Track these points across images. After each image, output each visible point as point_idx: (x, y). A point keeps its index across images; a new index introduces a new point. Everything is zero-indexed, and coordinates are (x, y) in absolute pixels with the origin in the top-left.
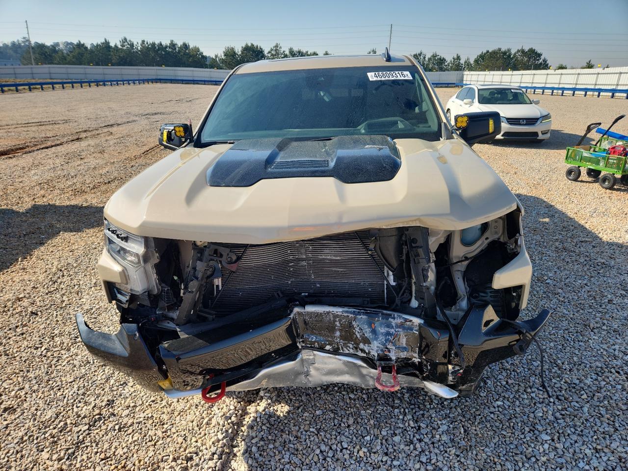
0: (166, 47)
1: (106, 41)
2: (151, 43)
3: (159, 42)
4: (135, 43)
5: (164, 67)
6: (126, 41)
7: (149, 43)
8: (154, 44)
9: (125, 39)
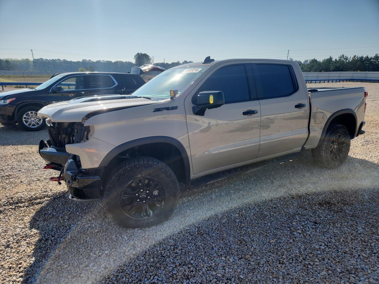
0: (371, 59)
1: (330, 57)
2: (360, 57)
3: (366, 56)
4: (349, 58)
5: (359, 72)
6: (343, 57)
7: (358, 57)
8: (362, 58)
9: (343, 56)
